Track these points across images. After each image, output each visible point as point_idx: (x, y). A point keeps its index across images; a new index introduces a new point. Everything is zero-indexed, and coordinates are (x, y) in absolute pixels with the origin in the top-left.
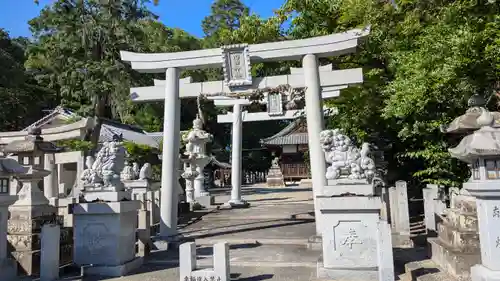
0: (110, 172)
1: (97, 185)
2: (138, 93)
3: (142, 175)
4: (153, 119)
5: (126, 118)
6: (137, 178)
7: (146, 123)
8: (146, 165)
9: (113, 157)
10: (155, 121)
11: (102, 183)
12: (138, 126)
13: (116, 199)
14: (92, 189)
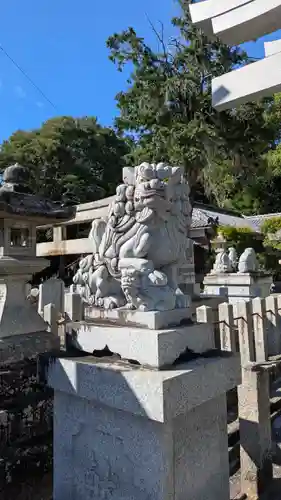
0: (138, 263)
1: (109, 301)
2: (227, 87)
3: (242, 266)
4: (253, 201)
5: (225, 202)
6: (235, 270)
7: (244, 207)
8: (248, 251)
9: (147, 213)
10: (255, 204)
11: (120, 294)
12: (236, 211)
13: (155, 361)
14: (95, 314)
